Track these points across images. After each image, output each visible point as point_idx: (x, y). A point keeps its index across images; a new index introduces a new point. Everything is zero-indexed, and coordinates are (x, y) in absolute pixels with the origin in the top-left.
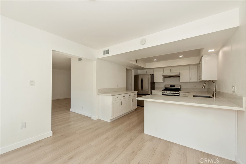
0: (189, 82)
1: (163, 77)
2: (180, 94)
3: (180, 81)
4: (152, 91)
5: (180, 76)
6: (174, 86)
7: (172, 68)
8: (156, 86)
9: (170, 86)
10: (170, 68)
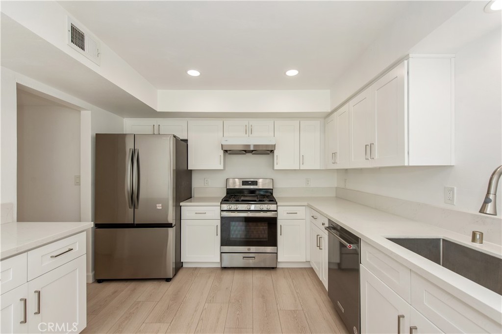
0: (300, 170)
1: (222, 151)
2: (278, 211)
3: (275, 168)
4: (181, 204)
5: (275, 151)
6: (255, 183)
7: (253, 122)
8: (197, 183)
9: (245, 183)
10: (245, 122)
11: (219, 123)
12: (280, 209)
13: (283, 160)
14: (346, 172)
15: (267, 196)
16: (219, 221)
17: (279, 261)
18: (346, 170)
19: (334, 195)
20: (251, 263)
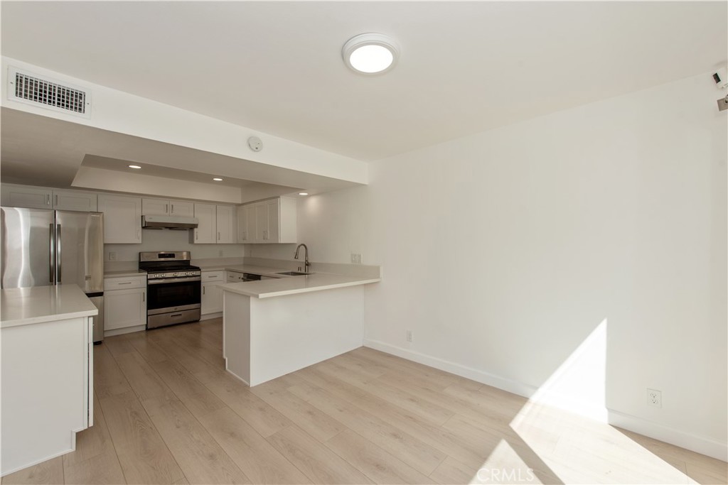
0: (216, 244)
1: (142, 227)
3: (195, 242)
5: (195, 229)
6: (173, 256)
7: (172, 202)
9: (161, 256)
10: (166, 202)
11: (138, 200)
12: (203, 275)
13: (201, 236)
14: (251, 246)
15: (185, 265)
16: (146, 289)
17: (202, 313)
18: (251, 244)
19: (242, 263)
20: (177, 320)
